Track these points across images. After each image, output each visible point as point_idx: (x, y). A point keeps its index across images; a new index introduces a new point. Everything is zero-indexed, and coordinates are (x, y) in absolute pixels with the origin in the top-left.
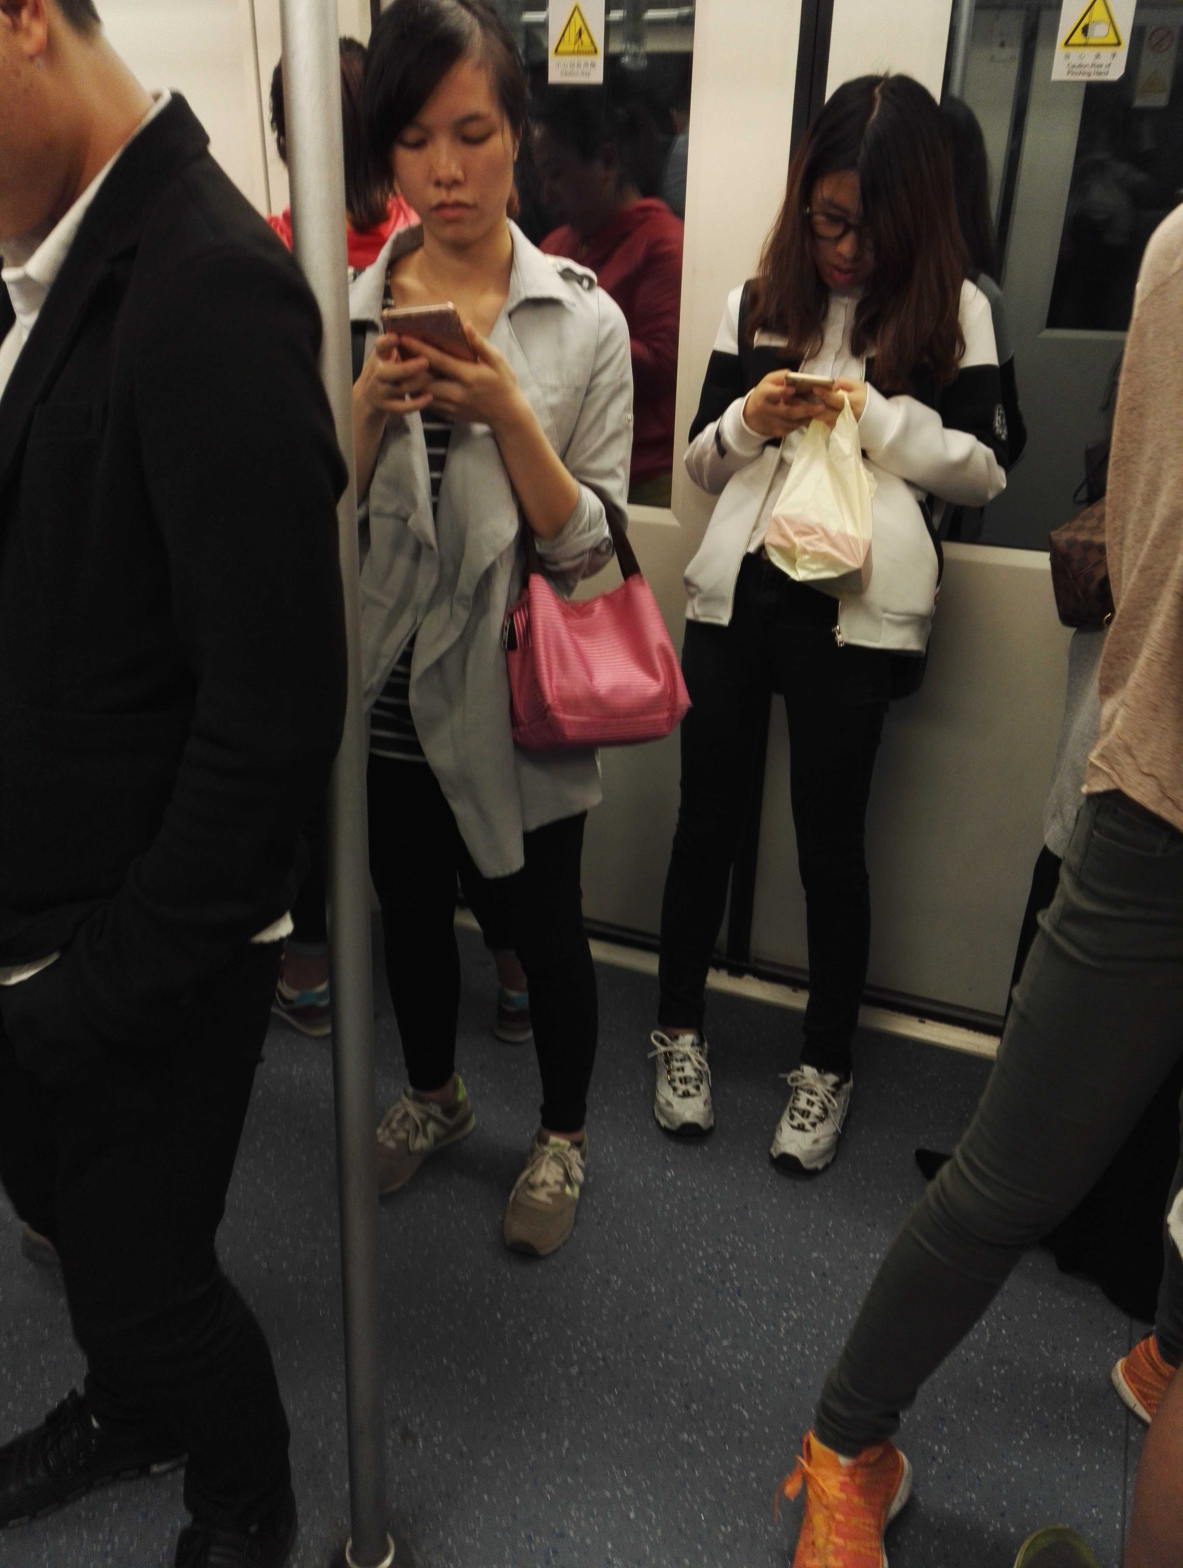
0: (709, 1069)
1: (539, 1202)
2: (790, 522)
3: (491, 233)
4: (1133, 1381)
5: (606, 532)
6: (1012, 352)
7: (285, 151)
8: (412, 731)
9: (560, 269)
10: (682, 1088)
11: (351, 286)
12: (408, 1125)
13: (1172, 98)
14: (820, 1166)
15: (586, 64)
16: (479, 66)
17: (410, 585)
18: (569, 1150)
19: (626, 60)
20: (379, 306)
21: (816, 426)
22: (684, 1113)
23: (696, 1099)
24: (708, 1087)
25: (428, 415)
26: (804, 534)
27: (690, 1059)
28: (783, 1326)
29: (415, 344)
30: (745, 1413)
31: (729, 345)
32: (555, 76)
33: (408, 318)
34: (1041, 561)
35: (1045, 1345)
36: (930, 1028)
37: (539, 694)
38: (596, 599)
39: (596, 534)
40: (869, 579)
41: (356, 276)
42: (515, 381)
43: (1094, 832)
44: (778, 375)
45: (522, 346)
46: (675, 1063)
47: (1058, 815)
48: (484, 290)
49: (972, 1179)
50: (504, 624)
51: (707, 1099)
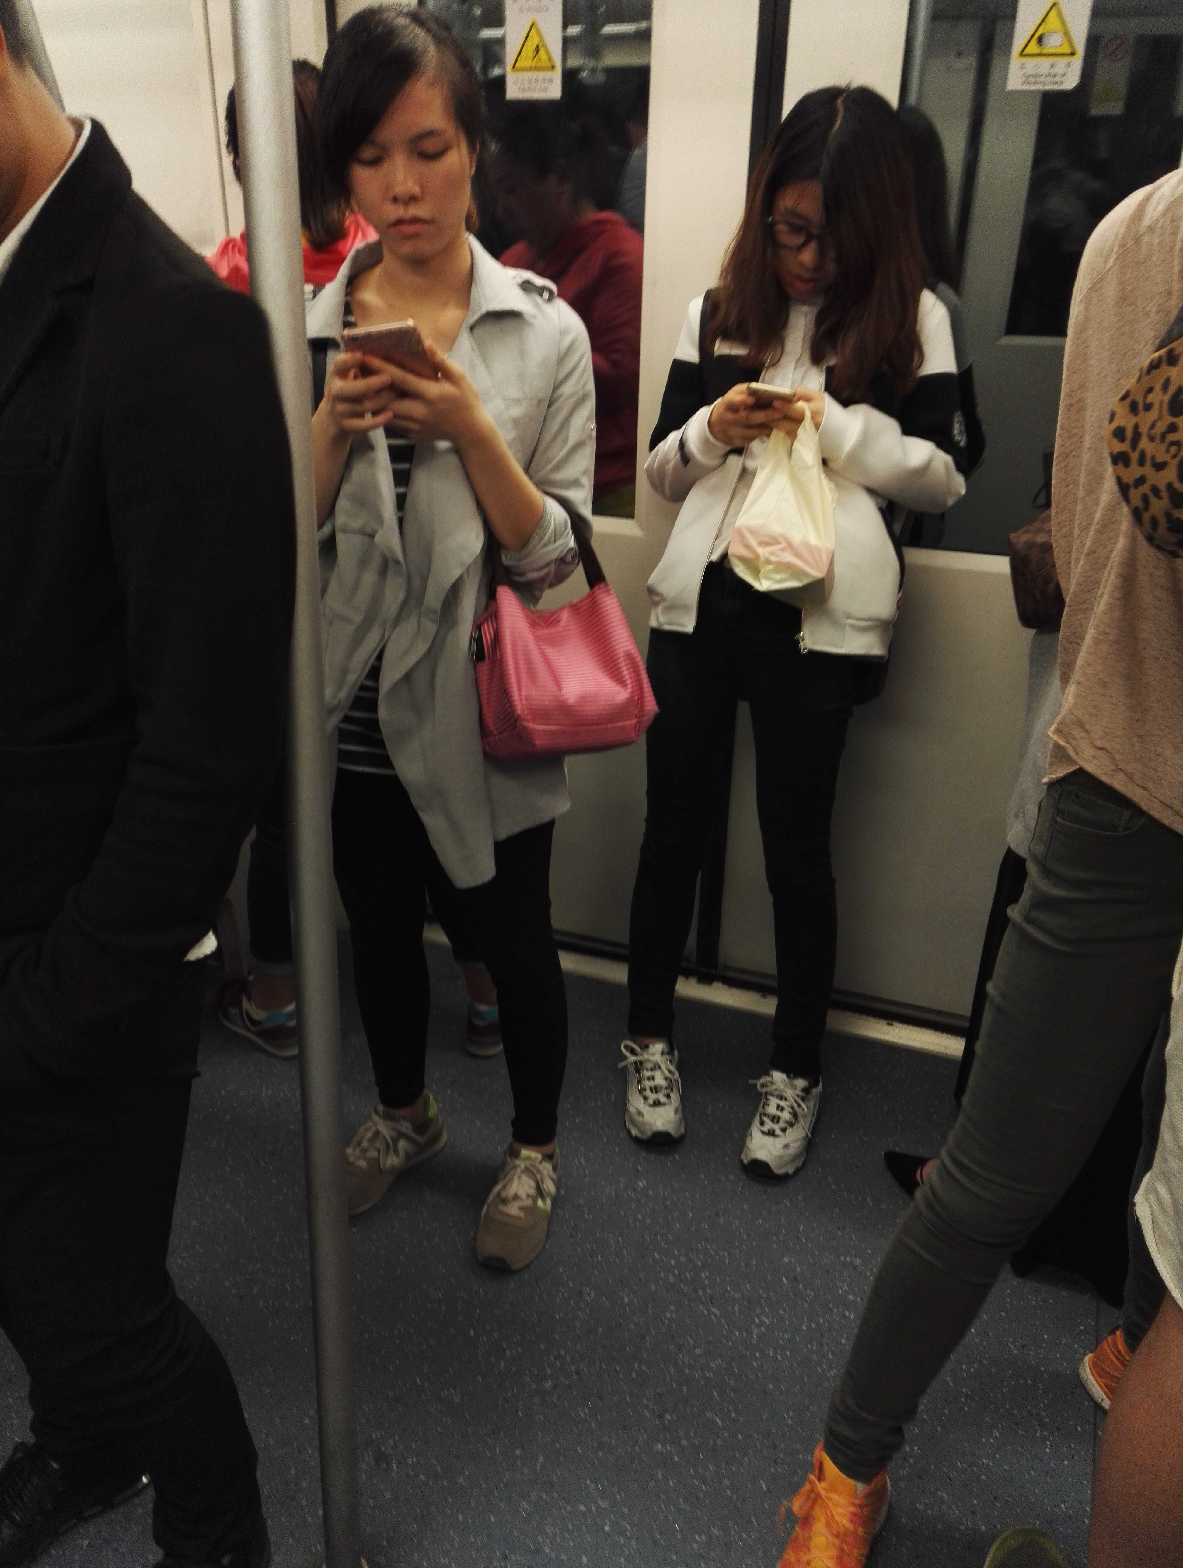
0: (680, 1077)
1: (512, 1216)
2: (753, 532)
3: (451, 248)
4: (1100, 1376)
5: (572, 543)
6: (971, 361)
7: (241, 173)
8: (381, 744)
9: (520, 281)
10: (652, 1097)
11: (308, 305)
12: (379, 1144)
13: (1128, 107)
14: (791, 1171)
15: (544, 80)
16: (433, 84)
17: (377, 600)
18: (541, 1163)
19: (584, 74)
20: (340, 324)
21: (777, 436)
22: (655, 1122)
23: (667, 1107)
24: (678, 1095)
25: (390, 431)
26: (767, 544)
27: (660, 1068)
28: (756, 1331)
29: (376, 362)
30: (718, 1420)
31: (690, 353)
32: (513, 92)
33: (368, 337)
34: (1001, 565)
35: (1014, 1343)
36: (898, 1030)
37: (508, 704)
38: (562, 608)
39: (561, 545)
40: (832, 587)
41: (315, 294)
42: (477, 397)
43: (1058, 819)
44: (741, 387)
45: (484, 360)
46: (645, 1072)
47: (1021, 815)
48: (445, 305)
49: (963, 1179)
50: (472, 635)
51: (678, 1106)
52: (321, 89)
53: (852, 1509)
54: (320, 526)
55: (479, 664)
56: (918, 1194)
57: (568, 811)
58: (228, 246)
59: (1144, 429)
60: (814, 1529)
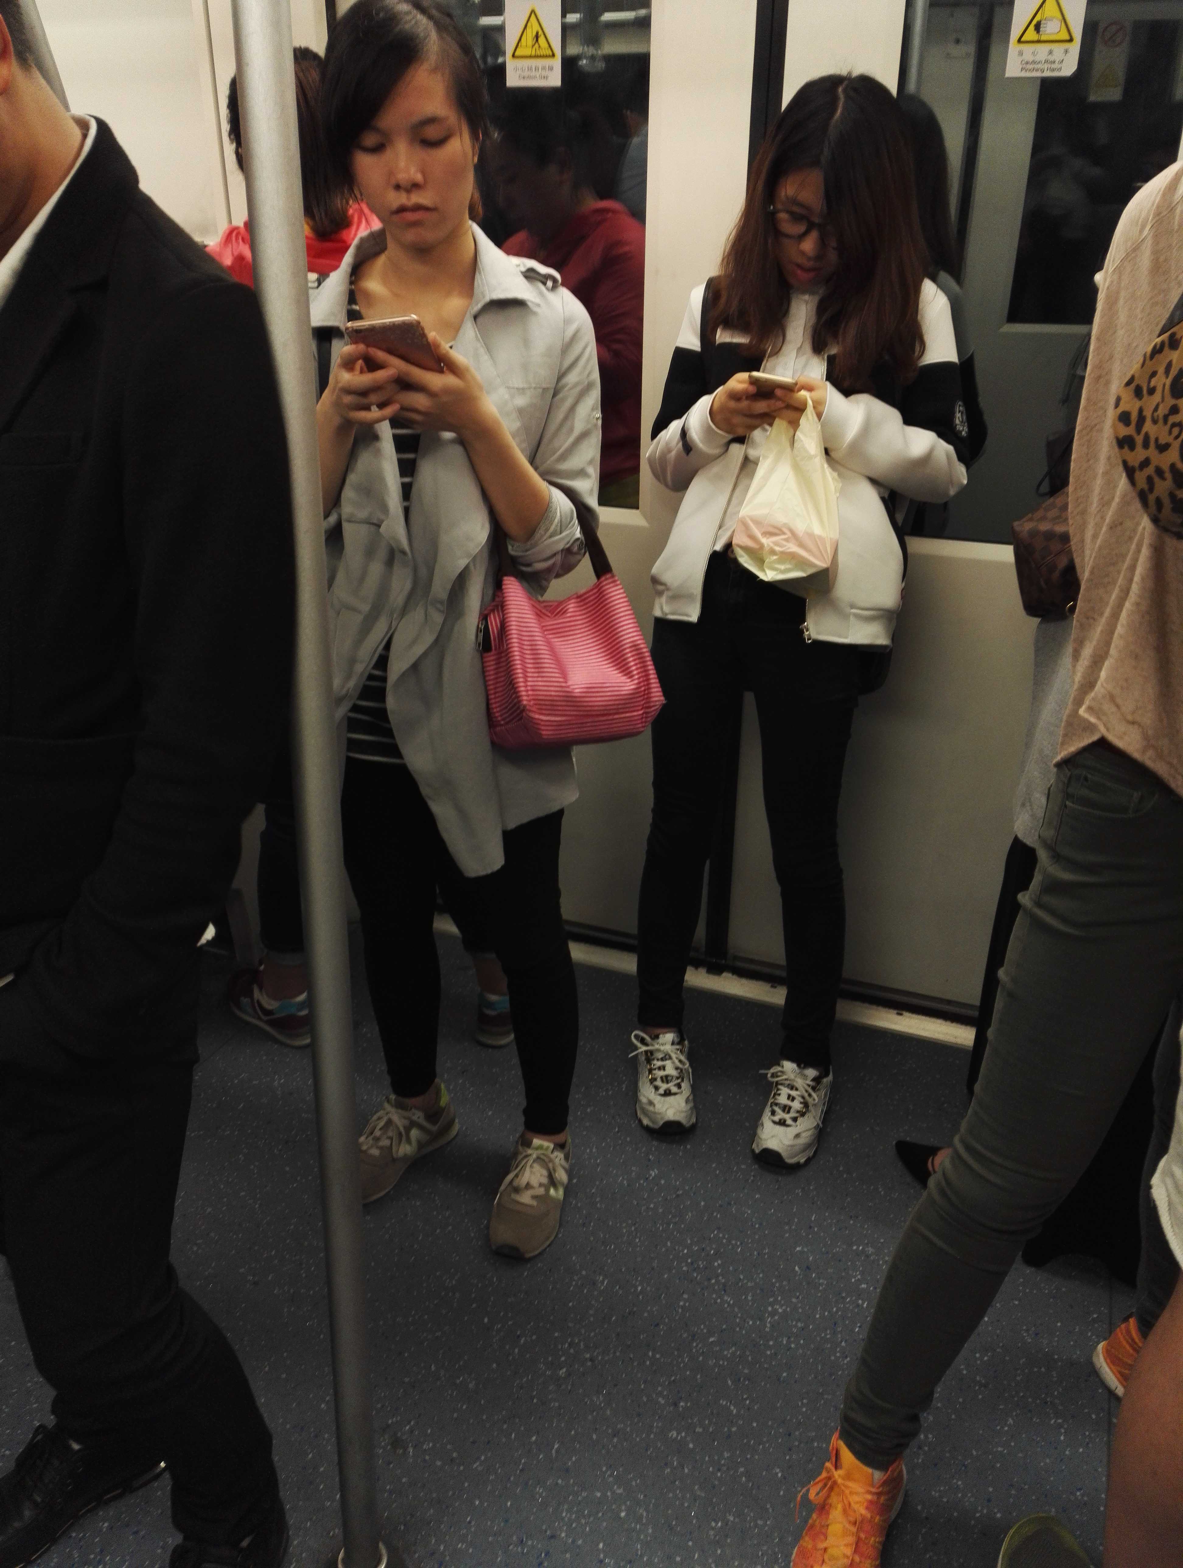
0: (690, 1066)
1: (526, 1205)
2: (757, 523)
3: (453, 236)
4: (1113, 1363)
5: (578, 534)
6: (972, 351)
7: (243, 161)
8: (389, 733)
9: (523, 269)
10: (664, 1087)
11: (312, 293)
12: (390, 1134)
13: (1126, 92)
14: (802, 1160)
15: (544, 68)
16: (435, 70)
17: (384, 590)
18: (552, 1152)
19: (583, 62)
20: (343, 315)
21: (780, 424)
22: (666, 1111)
23: (677, 1096)
24: (689, 1085)
25: (395, 423)
26: (772, 534)
27: (670, 1058)
28: (769, 1321)
30: (732, 1407)
31: (692, 341)
32: (514, 79)
33: (372, 329)
34: (1005, 553)
35: (1027, 1331)
36: (907, 1020)
37: (514, 696)
38: (569, 599)
39: (567, 535)
40: (836, 576)
41: (320, 282)
42: (481, 388)
43: (1067, 803)
44: (743, 376)
45: (489, 350)
46: (655, 1062)
47: (1028, 804)
48: (448, 294)
49: (975, 1166)
50: (478, 626)
51: (688, 1097)
52: (323, 75)
53: (869, 1497)
54: (327, 516)
55: (485, 655)
56: (932, 1182)
57: (576, 800)
58: (232, 234)
59: (1148, 413)
60: (831, 1517)
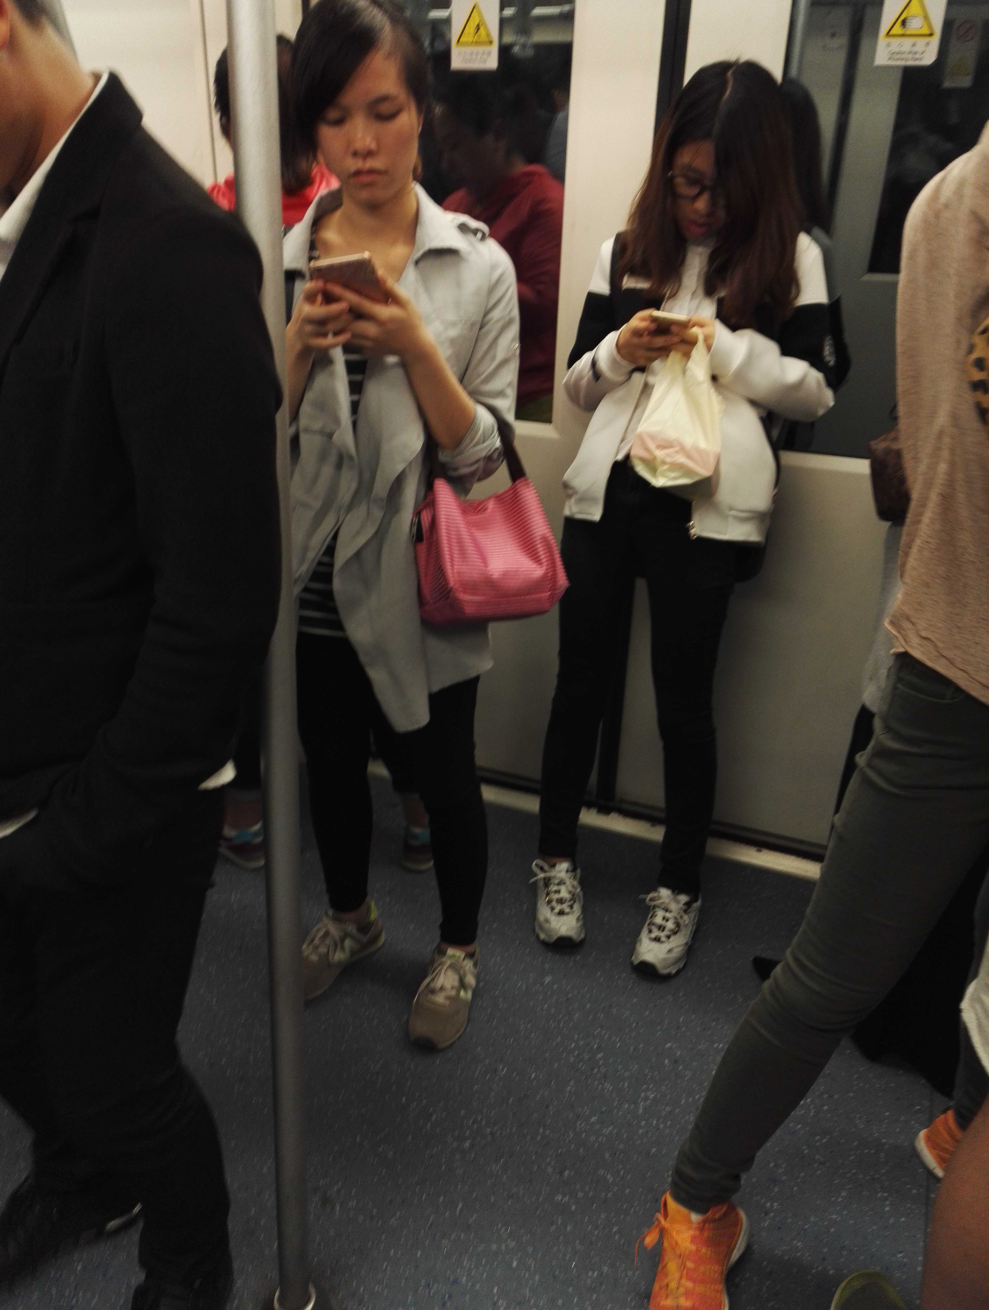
0: (581, 891)
1: (437, 1004)
2: (653, 437)
3: (400, 194)
4: (933, 1147)
5: (498, 443)
6: (840, 293)
7: (227, 128)
8: (335, 611)
9: (458, 223)
10: (558, 907)
11: (283, 240)
12: (328, 942)
13: (976, 80)
14: (673, 971)
15: (483, 53)
16: (389, 55)
17: (333, 489)
18: (464, 960)
19: (516, 49)
20: (306, 258)
21: (674, 357)
22: (560, 928)
23: (570, 916)
24: (580, 906)
25: (347, 348)
26: (664, 447)
27: (565, 883)
28: (642, 1105)
29: (337, 290)
30: (609, 1177)
31: (602, 287)
32: (457, 63)
33: (331, 268)
34: (862, 466)
36: (766, 854)
37: (442, 579)
38: (489, 498)
39: (490, 445)
40: (718, 484)
41: (286, 232)
42: (420, 320)
44: (644, 314)
45: (427, 290)
46: (552, 886)
47: (875, 678)
48: (394, 243)
49: (801, 975)
50: (412, 520)
51: (580, 916)
52: (296, 58)
58: (214, 190)
